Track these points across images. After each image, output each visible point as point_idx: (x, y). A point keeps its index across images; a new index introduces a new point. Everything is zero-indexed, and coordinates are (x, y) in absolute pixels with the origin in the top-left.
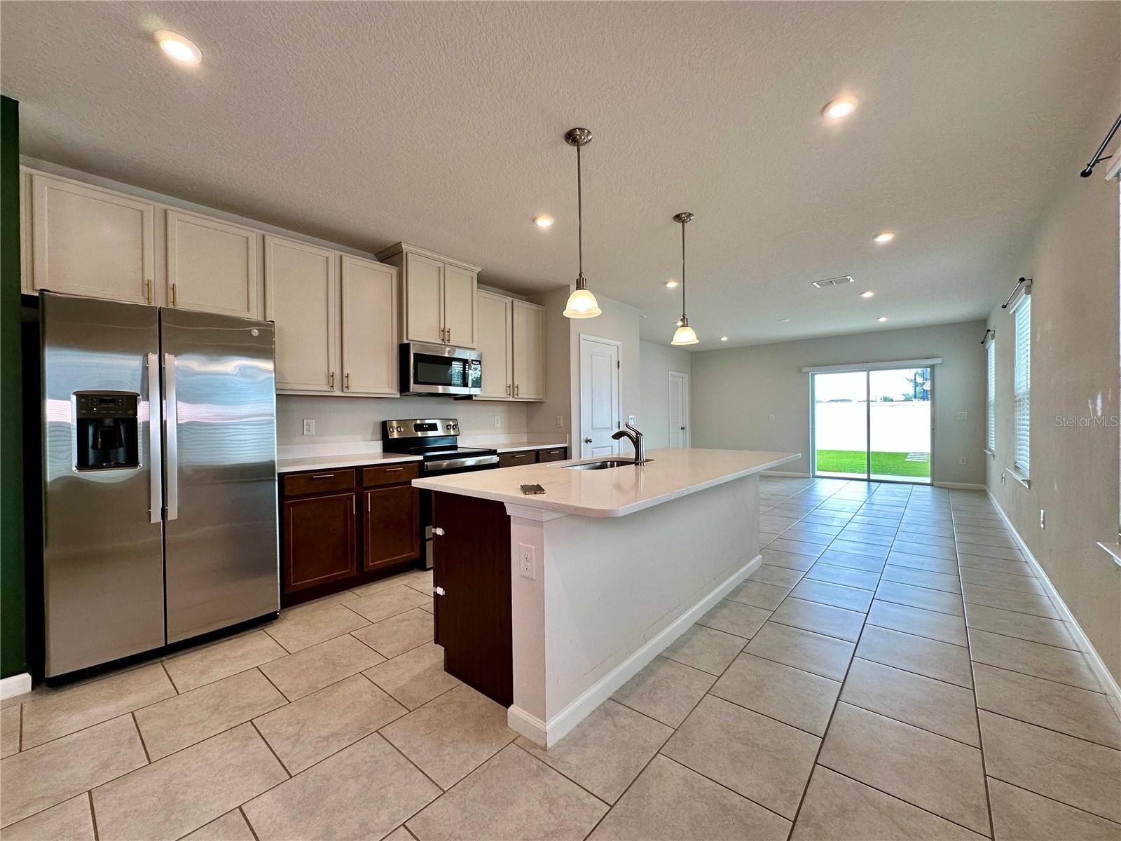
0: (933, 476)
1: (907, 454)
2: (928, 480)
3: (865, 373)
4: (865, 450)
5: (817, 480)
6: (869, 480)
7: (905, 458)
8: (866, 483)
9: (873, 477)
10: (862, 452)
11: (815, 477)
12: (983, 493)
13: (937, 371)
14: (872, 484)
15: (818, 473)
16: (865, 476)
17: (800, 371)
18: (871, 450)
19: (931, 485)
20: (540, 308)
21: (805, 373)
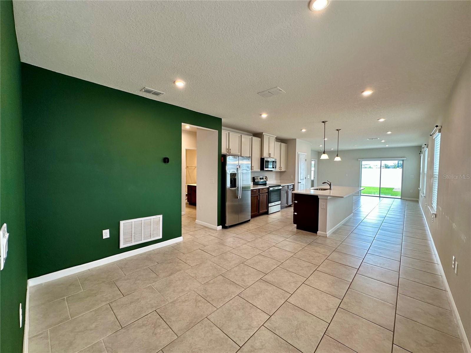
0: (401, 196)
1: (393, 188)
2: (400, 197)
3: (380, 161)
4: (379, 187)
5: (361, 196)
6: (380, 197)
7: (393, 190)
8: (379, 198)
9: (381, 196)
10: (378, 188)
11: (361, 195)
12: (417, 202)
13: (405, 161)
14: (381, 198)
15: (362, 194)
16: (379, 196)
17: (358, 160)
18: (381, 187)
19: (401, 199)
20: (286, 145)
21: (359, 161)
